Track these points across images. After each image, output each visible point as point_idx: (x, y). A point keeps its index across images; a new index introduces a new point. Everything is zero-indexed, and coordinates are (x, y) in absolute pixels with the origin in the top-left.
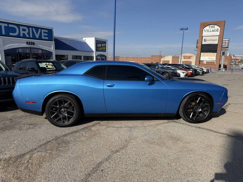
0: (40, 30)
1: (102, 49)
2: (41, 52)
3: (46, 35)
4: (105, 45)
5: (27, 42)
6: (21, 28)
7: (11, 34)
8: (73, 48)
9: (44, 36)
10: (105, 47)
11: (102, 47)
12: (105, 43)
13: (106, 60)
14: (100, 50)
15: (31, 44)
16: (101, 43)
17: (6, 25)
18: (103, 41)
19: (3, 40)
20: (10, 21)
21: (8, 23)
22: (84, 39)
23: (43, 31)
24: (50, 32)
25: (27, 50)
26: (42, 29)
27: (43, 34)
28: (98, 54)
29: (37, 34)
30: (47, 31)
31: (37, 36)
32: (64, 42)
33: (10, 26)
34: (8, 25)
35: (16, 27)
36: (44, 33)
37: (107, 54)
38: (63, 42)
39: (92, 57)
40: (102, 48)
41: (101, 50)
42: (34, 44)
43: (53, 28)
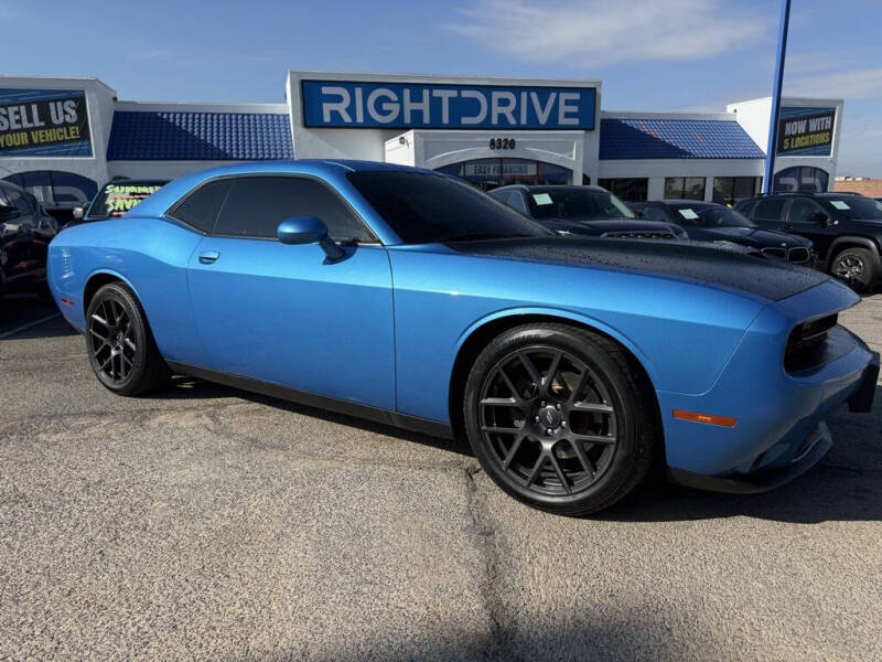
0: (553, 96)
1: (806, 143)
2: (535, 173)
3: (574, 109)
4: (829, 122)
5: (492, 142)
6: (496, 95)
7: (465, 121)
8: (676, 148)
9: (568, 115)
10: (825, 131)
11: (807, 132)
12: (830, 113)
13: (825, 190)
14: (801, 148)
15: (505, 148)
16: (808, 118)
17: (454, 93)
18: (814, 109)
19: (425, 142)
20: (467, 79)
21: (459, 88)
22: (730, 109)
23: (564, 97)
24: (588, 96)
25: (489, 169)
26: (559, 90)
27: (563, 109)
28: (786, 166)
29: (543, 110)
30: (577, 96)
31: (543, 118)
32: (644, 128)
33: (465, 94)
34: (459, 93)
35: (482, 95)
36: (568, 103)
37: (833, 162)
38: (638, 131)
39: (755, 178)
40: (807, 137)
41: (806, 147)
42: (512, 144)
43: (600, 83)
